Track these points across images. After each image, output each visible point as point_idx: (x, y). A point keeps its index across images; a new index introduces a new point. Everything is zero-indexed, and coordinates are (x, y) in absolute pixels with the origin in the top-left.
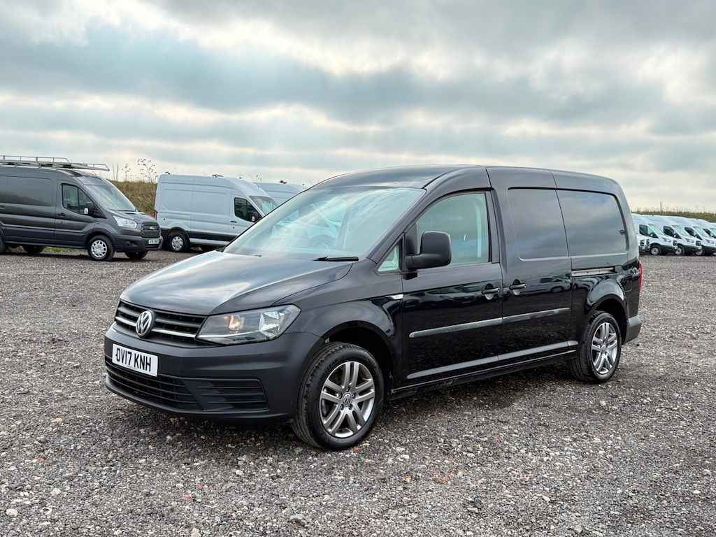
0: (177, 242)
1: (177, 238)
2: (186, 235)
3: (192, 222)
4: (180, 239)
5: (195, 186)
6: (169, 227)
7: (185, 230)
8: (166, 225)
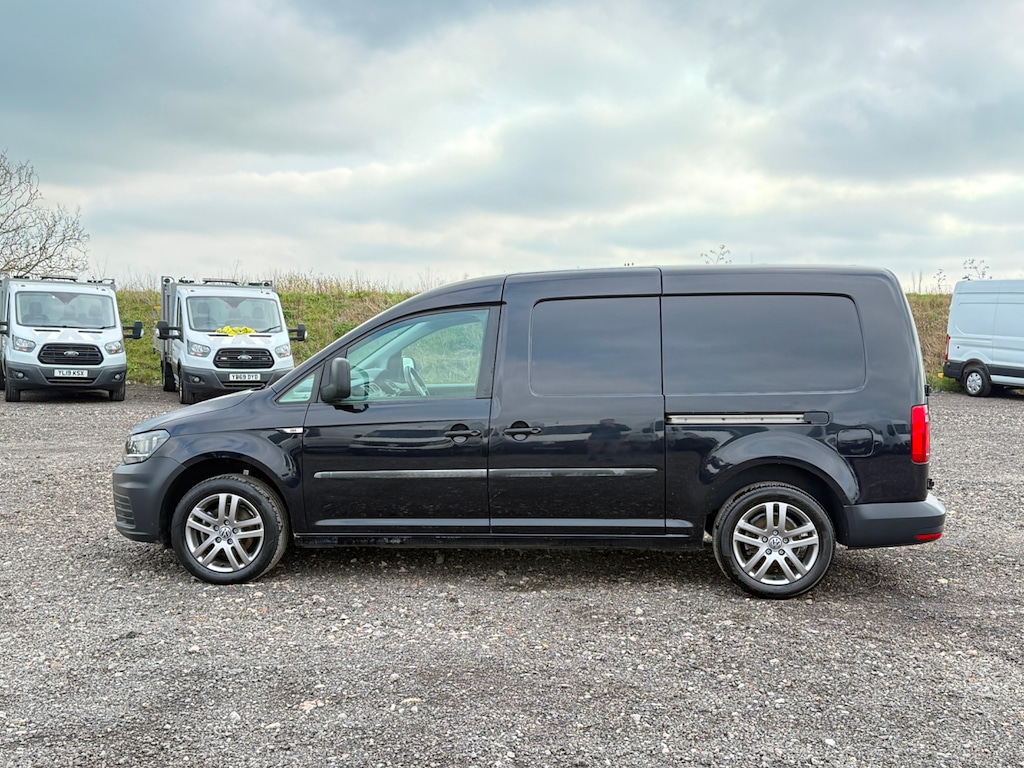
0: (974, 382)
1: (974, 374)
2: (987, 371)
3: (995, 350)
4: (979, 376)
5: (1001, 295)
6: (964, 359)
7: (985, 362)
8: (960, 356)
